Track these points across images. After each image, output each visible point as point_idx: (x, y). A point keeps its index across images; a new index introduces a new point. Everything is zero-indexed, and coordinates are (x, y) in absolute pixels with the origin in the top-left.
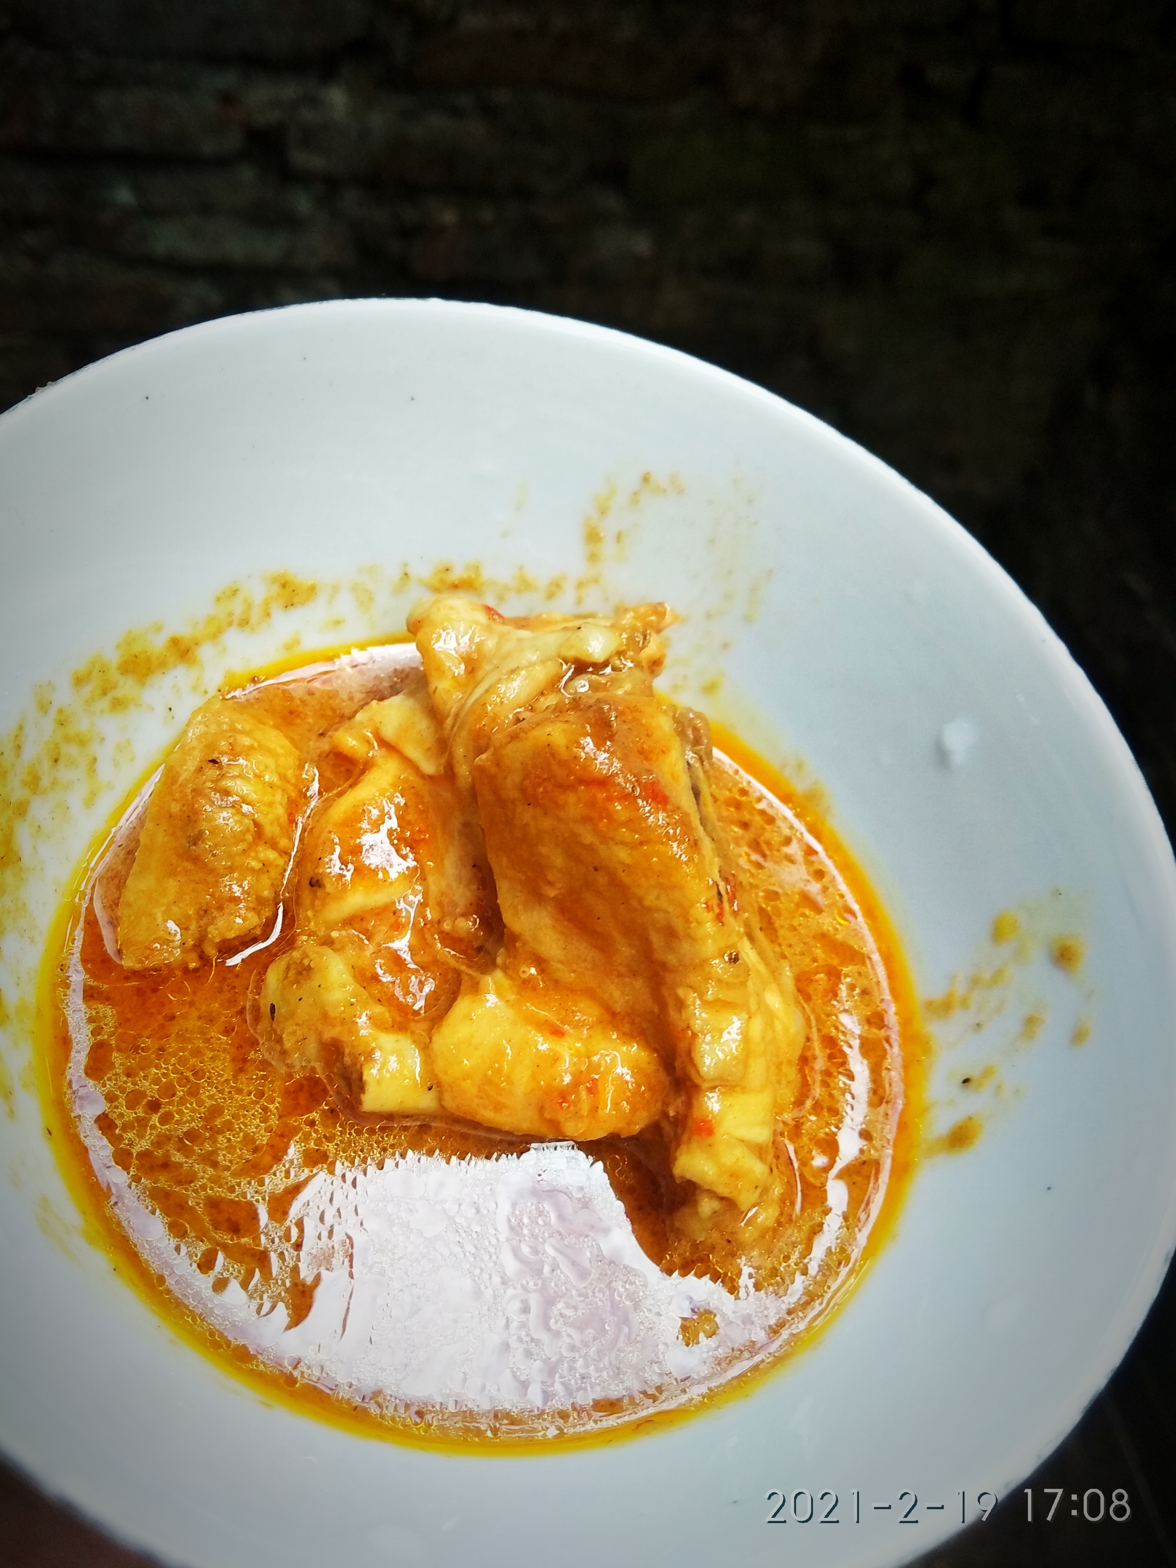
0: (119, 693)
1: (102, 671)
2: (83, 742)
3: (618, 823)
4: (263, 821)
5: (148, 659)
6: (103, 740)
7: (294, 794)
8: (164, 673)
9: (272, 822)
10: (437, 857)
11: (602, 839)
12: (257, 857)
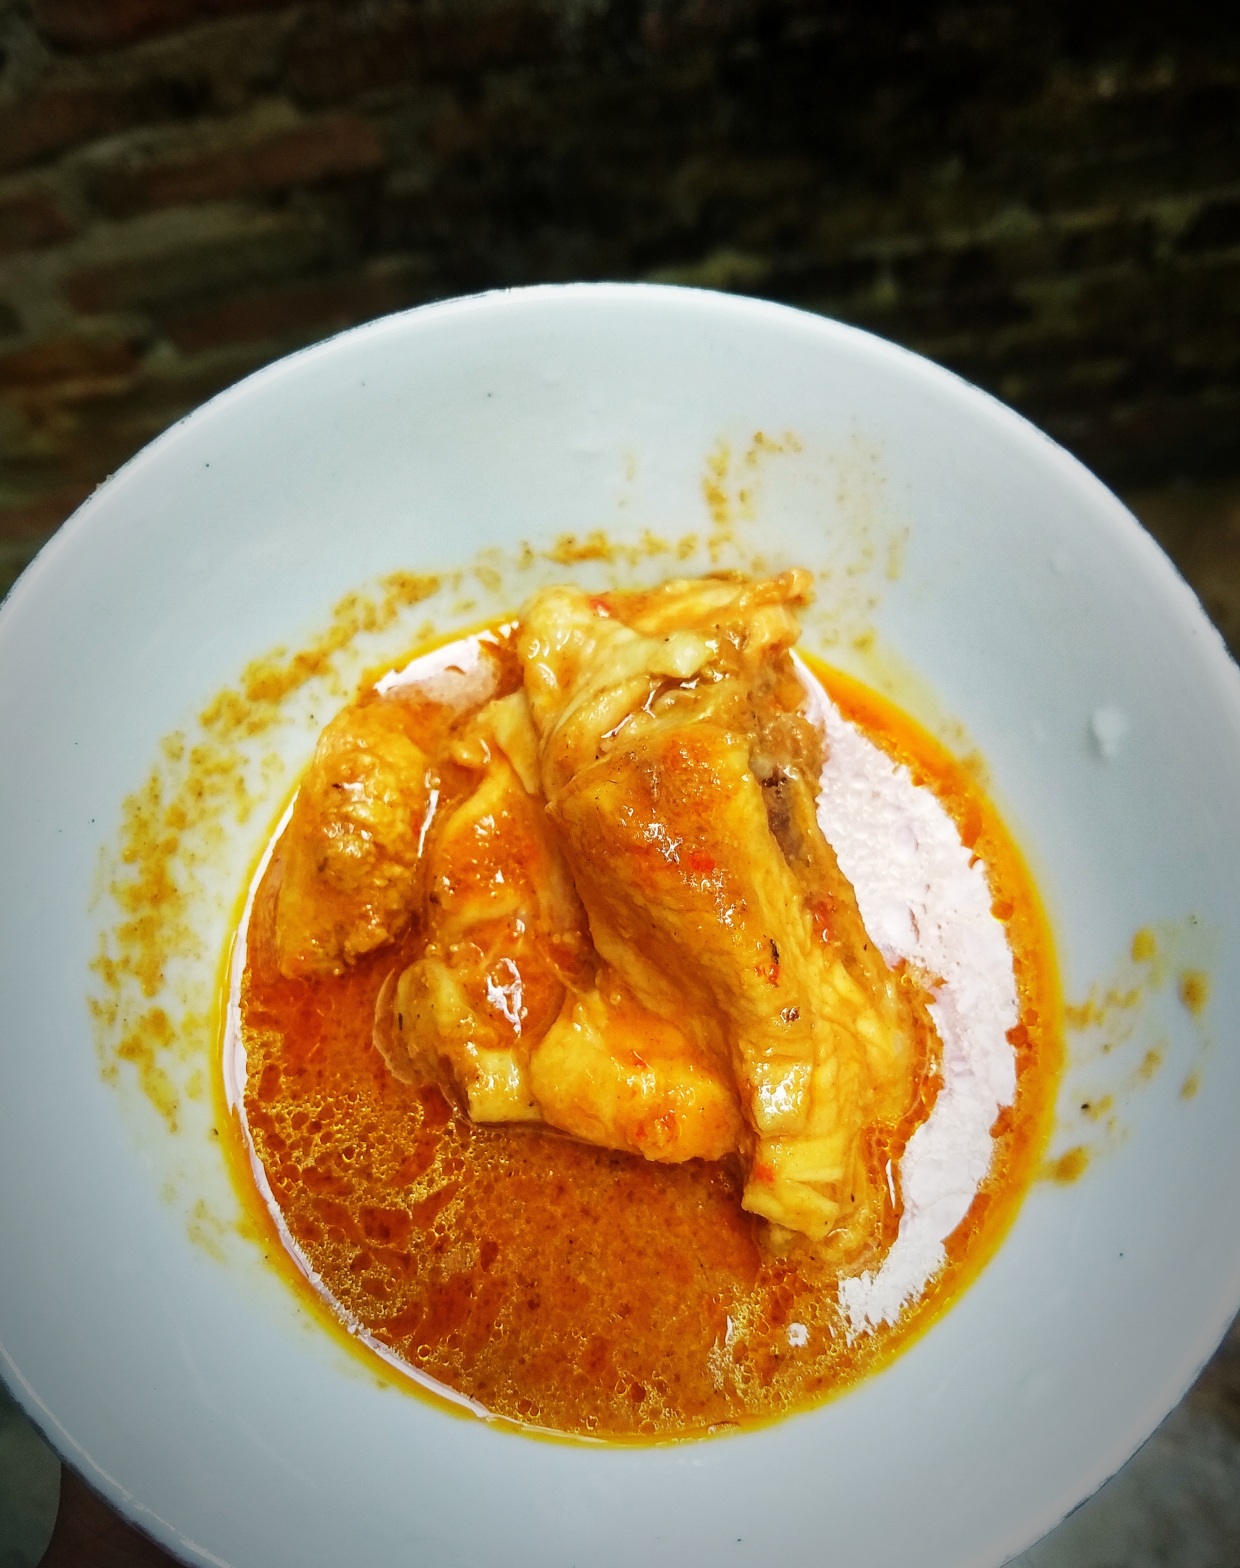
0: (255, 718)
1: (232, 704)
2: (226, 769)
3: (662, 891)
4: (384, 841)
5: (277, 681)
6: (247, 761)
7: (418, 806)
8: (298, 688)
9: (394, 841)
10: (545, 872)
11: (652, 902)
12: (382, 875)
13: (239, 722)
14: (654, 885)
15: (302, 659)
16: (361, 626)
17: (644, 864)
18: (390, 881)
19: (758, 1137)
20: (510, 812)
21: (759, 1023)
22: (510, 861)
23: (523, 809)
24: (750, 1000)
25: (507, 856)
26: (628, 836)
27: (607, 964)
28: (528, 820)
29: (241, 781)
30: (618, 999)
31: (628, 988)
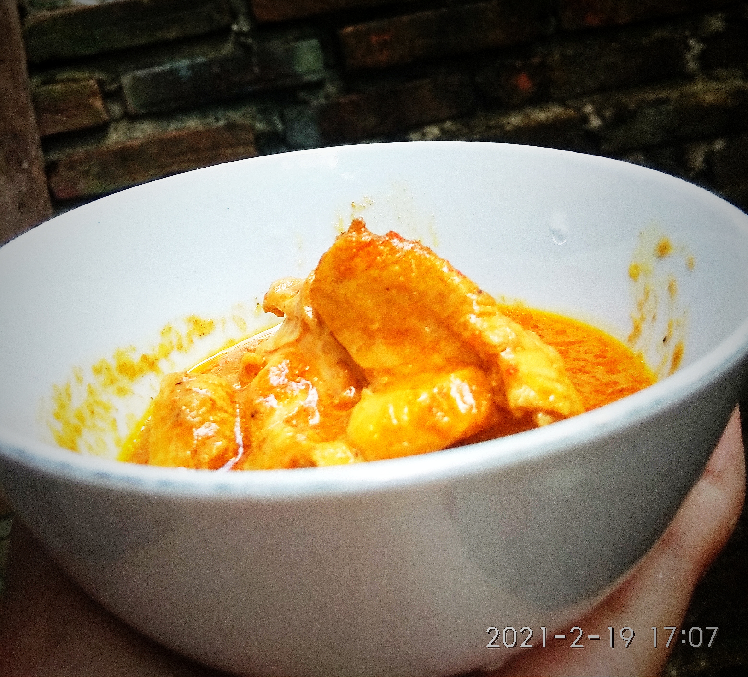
0: (120, 384)
1: (108, 369)
2: (106, 408)
3: (385, 255)
4: (214, 397)
5: (132, 367)
6: (117, 410)
7: (230, 391)
8: (143, 376)
9: (220, 398)
10: (318, 374)
11: (382, 269)
12: (216, 415)
13: (112, 382)
14: (380, 254)
15: (145, 358)
16: (175, 347)
17: (370, 249)
18: (222, 420)
19: (496, 356)
20: (287, 359)
21: (465, 301)
22: (296, 377)
23: (294, 354)
24: (454, 290)
25: (293, 376)
26: (358, 242)
27: (371, 371)
28: (299, 356)
29: (115, 420)
30: (385, 379)
31: (388, 371)
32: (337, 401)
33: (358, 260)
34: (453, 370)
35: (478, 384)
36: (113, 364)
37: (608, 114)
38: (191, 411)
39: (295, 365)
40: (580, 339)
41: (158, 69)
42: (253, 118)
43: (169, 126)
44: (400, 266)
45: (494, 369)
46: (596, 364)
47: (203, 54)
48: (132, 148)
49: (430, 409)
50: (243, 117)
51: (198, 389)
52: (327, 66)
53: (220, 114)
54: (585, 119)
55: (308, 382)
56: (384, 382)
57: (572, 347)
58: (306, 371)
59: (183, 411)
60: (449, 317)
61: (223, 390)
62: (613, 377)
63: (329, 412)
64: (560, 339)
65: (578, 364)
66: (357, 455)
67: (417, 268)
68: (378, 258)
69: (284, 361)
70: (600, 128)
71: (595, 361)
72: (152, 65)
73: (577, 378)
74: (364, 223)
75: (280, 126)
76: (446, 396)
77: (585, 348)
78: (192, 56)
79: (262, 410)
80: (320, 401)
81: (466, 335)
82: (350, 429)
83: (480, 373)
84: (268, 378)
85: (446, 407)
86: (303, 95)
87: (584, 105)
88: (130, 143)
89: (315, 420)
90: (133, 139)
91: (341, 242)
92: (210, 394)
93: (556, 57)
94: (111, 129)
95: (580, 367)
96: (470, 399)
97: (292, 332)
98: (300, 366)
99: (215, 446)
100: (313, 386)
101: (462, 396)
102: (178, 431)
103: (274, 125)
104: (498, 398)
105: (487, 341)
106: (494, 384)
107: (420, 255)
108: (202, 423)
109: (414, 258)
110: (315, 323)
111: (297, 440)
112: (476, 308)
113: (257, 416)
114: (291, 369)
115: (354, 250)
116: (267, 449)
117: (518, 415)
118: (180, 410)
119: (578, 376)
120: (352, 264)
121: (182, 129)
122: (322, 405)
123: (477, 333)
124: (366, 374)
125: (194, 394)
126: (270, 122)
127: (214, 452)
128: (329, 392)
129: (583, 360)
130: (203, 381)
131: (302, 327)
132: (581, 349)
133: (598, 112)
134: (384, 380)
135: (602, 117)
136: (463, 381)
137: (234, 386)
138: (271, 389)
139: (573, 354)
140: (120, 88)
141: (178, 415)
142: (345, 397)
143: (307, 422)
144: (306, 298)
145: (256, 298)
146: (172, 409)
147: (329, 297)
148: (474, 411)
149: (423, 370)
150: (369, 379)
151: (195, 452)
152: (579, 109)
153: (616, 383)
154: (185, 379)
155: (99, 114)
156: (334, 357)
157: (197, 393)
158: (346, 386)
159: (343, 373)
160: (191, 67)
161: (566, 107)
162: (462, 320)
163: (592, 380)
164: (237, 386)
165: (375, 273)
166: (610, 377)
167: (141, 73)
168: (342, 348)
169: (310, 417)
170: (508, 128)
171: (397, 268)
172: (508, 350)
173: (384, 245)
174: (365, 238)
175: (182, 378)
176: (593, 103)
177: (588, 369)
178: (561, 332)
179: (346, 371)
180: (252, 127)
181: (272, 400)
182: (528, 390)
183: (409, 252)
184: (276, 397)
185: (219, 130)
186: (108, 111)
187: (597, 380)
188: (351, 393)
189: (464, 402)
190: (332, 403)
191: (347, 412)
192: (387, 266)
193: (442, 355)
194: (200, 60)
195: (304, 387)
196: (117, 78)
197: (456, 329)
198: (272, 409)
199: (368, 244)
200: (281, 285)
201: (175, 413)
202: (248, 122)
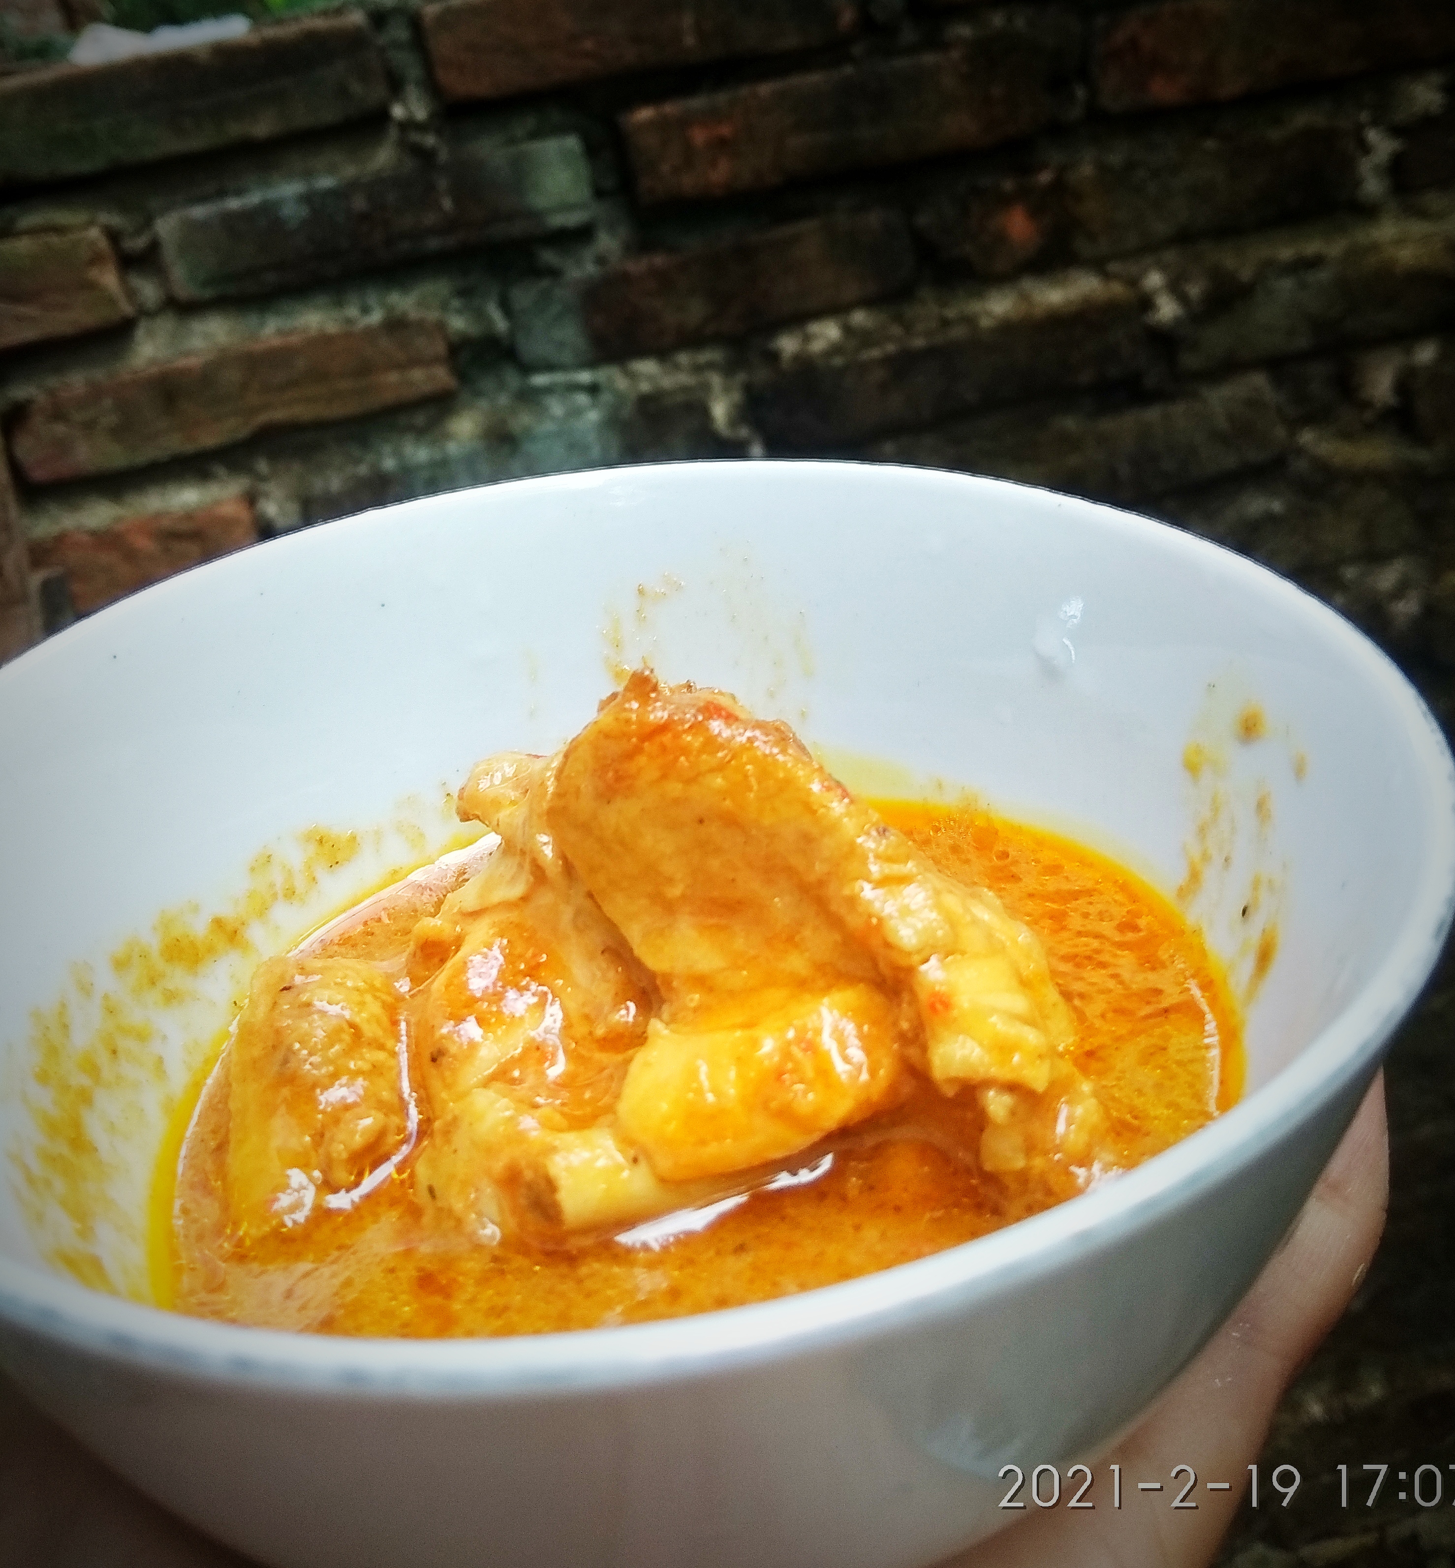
0: (170, 984)
1: (144, 956)
2: (142, 1037)
3: (695, 753)
4: (357, 1020)
5: (192, 944)
6: (165, 1037)
7: (389, 999)
8: (215, 961)
9: (368, 1021)
10: (563, 971)
11: (689, 781)
12: (362, 1058)
13: (153, 983)
14: (685, 751)
15: (218, 923)
16: (280, 893)
17: (667, 738)
18: (374, 1066)
19: (910, 971)
20: (502, 937)
21: (852, 851)
22: (519, 978)
23: (519, 926)
24: (832, 828)
25: (513, 976)
26: (641, 723)
27: (668, 979)
28: (526, 931)
29: (161, 1060)
30: (695, 998)
31: (701, 982)
32: (600, 1031)
33: (642, 760)
34: (827, 989)
35: (874, 1023)
36: (154, 943)
37: (1195, 290)
38: (311, 1054)
39: (518, 950)
40: (1090, 885)
41: (234, 204)
42: (444, 306)
43: (262, 324)
44: (724, 778)
45: (906, 997)
46: (1121, 945)
47: (332, 170)
48: (184, 372)
49: (779, 1075)
50: (420, 304)
51: (325, 1003)
52: (599, 193)
53: (372, 299)
54: (1146, 303)
55: (545, 989)
56: (692, 1005)
57: (1073, 904)
58: (539, 965)
59: (294, 1053)
60: (821, 883)
61: (376, 998)
62: (1153, 979)
63: (584, 1052)
64: (1052, 884)
65: (1086, 945)
66: (635, 1160)
67: (759, 783)
68: (682, 759)
69: (498, 941)
70: (1177, 321)
71: (1118, 938)
72: (222, 194)
73: (1082, 979)
74: (654, 681)
75: (501, 324)
76: (811, 1047)
77: (1100, 907)
78: (308, 174)
79: (453, 1049)
80: (567, 1027)
81: (854, 921)
82: (624, 1107)
83: (879, 999)
84: (465, 978)
85: (810, 1073)
86: (549, 257)
87: (1144, 272)
88: (182, 363)
89: (557, 1069)
90: (187, 354)
91: (607, 719)
92: (347, 1014)
93: (1087, 170)
94: (140, 333)
95: (1088, 953)
96: (857, 1054)
97: (513, 880)
98: (530, 953)
99: (360, 1127)
100: (554, 997)
101: (843, 1046)
102: (286, 1092)
103: (490, 322)
104: (913, 1052)
105: (891, 939)
106: (905, 1025)
107: (765, 756)
108: (334, 1076)
109: (753, 761)
110: (560, 869)
111: (522, 1127)
112: (875, 868)
113: (445, 1060)
114: (510, 958)
115: (634, 740)
116: (460, 1139)
117: (950, 1092)
118: (290, 1049)
119: (1085, 975)
120: (632, 767)
121: (291, 332)
122: (573, 1038)
123: (874, 921)
124: (658, 982)
125: (316, 1017)
126: (480, 315)
127: (358, 1141)
128: (586, 1010)
129: (1097, 936)
130: (336, 984)
131: (533, 873)
132: (1092, 909)
133: (1175, 288)
134: (692, 1000)
135: (1182, 298)
136: (844, 1015)
137: (397, 985)
138: (471, 1002)
139: (1075, 922)
140: (155, 246)
141: (286, 1061)
142: (618, 1022)
143: (543, 1073)
144: (540, 816)
145: (444, 782)
146: (274, 1047)
147: (586, 828)
148: (864, 1077)
149: (770, 981)
150: (663, 991)
151: (319, 1137)
152: (1133, 282)
153: (1158, 992)
154: (299, 979)
155: (112, 301)
156: (596, 938)
157: (323, 1013)
158: (619, 1001)
159: (614, 974)
160: (307, 198)
161: (1106, 276)
162: (846, 892)
163: (1111, 984)
164: (403, 986)
165: (674, 788)
166: (1146, 979)
167: (199, 212)
168: (611, 927)
169: (547, 1064)
170: (985, 323)
171: (719, 781)
172: (933, 961)
173: (694, 731)
174: (658, 714)
175: (293, 977)
176: (1163, 268)
177: (1105, 957)
178: (1054, 869)
179: (620, 969)
180: (441, 326)
181: (471, 1029)
182: (970, 1043)
183: (744, 748)
184: (480, 1022)
185: (369, 333)
186: (131, 294)
187: (1121, 983)
188: (629, 1013)
189: (846, 1059)
190: (591, 1033)
191: (619, 1058)
192: (699, 774)
193: (807, 954)
194: (326, 182)
195: (535, 1000)
196: (148, 222)
197: (834, 907)
198: (473, 1045)
199: (663, 728)
200: (492, 776)
201: (279, 1056)
202: (432, 315)
